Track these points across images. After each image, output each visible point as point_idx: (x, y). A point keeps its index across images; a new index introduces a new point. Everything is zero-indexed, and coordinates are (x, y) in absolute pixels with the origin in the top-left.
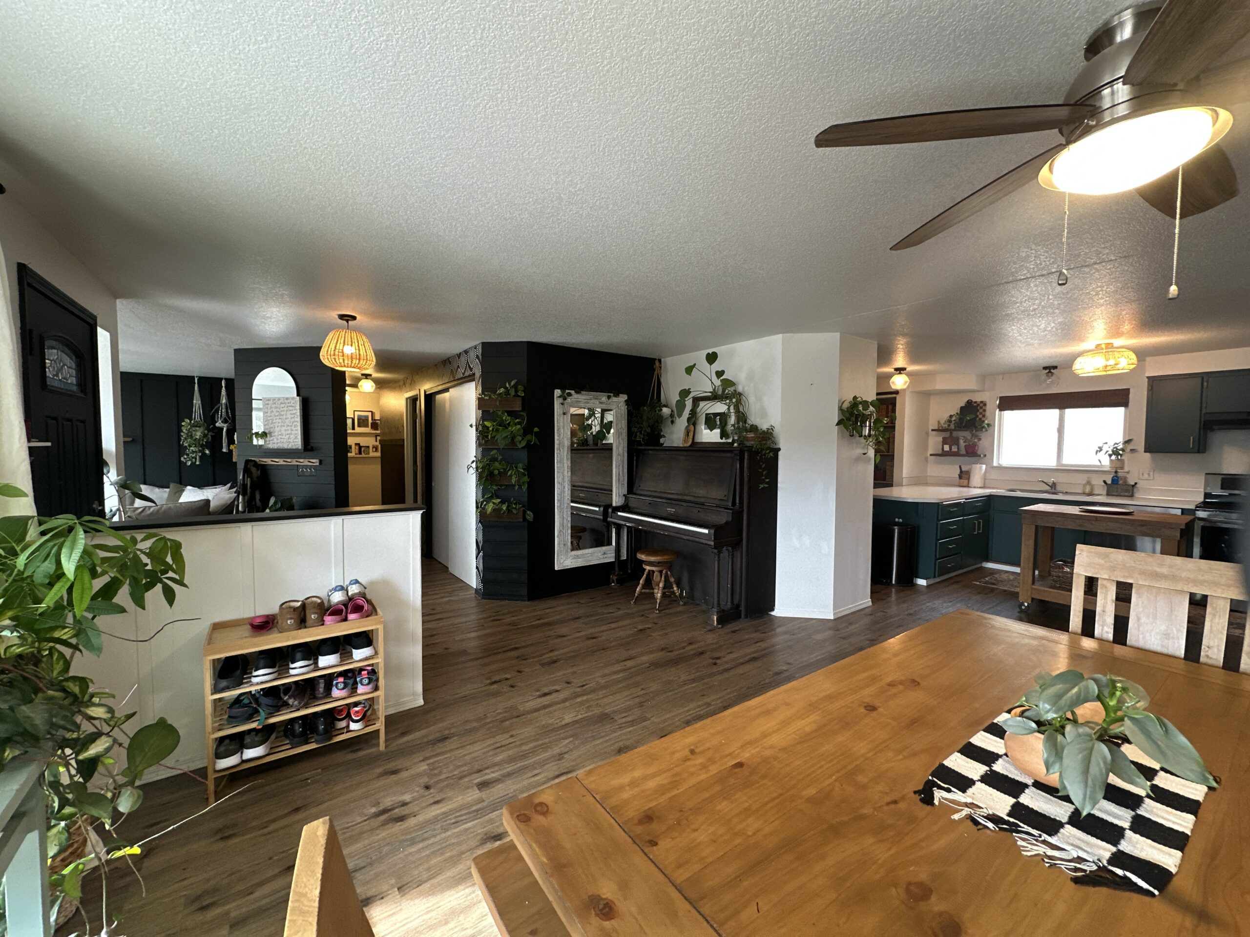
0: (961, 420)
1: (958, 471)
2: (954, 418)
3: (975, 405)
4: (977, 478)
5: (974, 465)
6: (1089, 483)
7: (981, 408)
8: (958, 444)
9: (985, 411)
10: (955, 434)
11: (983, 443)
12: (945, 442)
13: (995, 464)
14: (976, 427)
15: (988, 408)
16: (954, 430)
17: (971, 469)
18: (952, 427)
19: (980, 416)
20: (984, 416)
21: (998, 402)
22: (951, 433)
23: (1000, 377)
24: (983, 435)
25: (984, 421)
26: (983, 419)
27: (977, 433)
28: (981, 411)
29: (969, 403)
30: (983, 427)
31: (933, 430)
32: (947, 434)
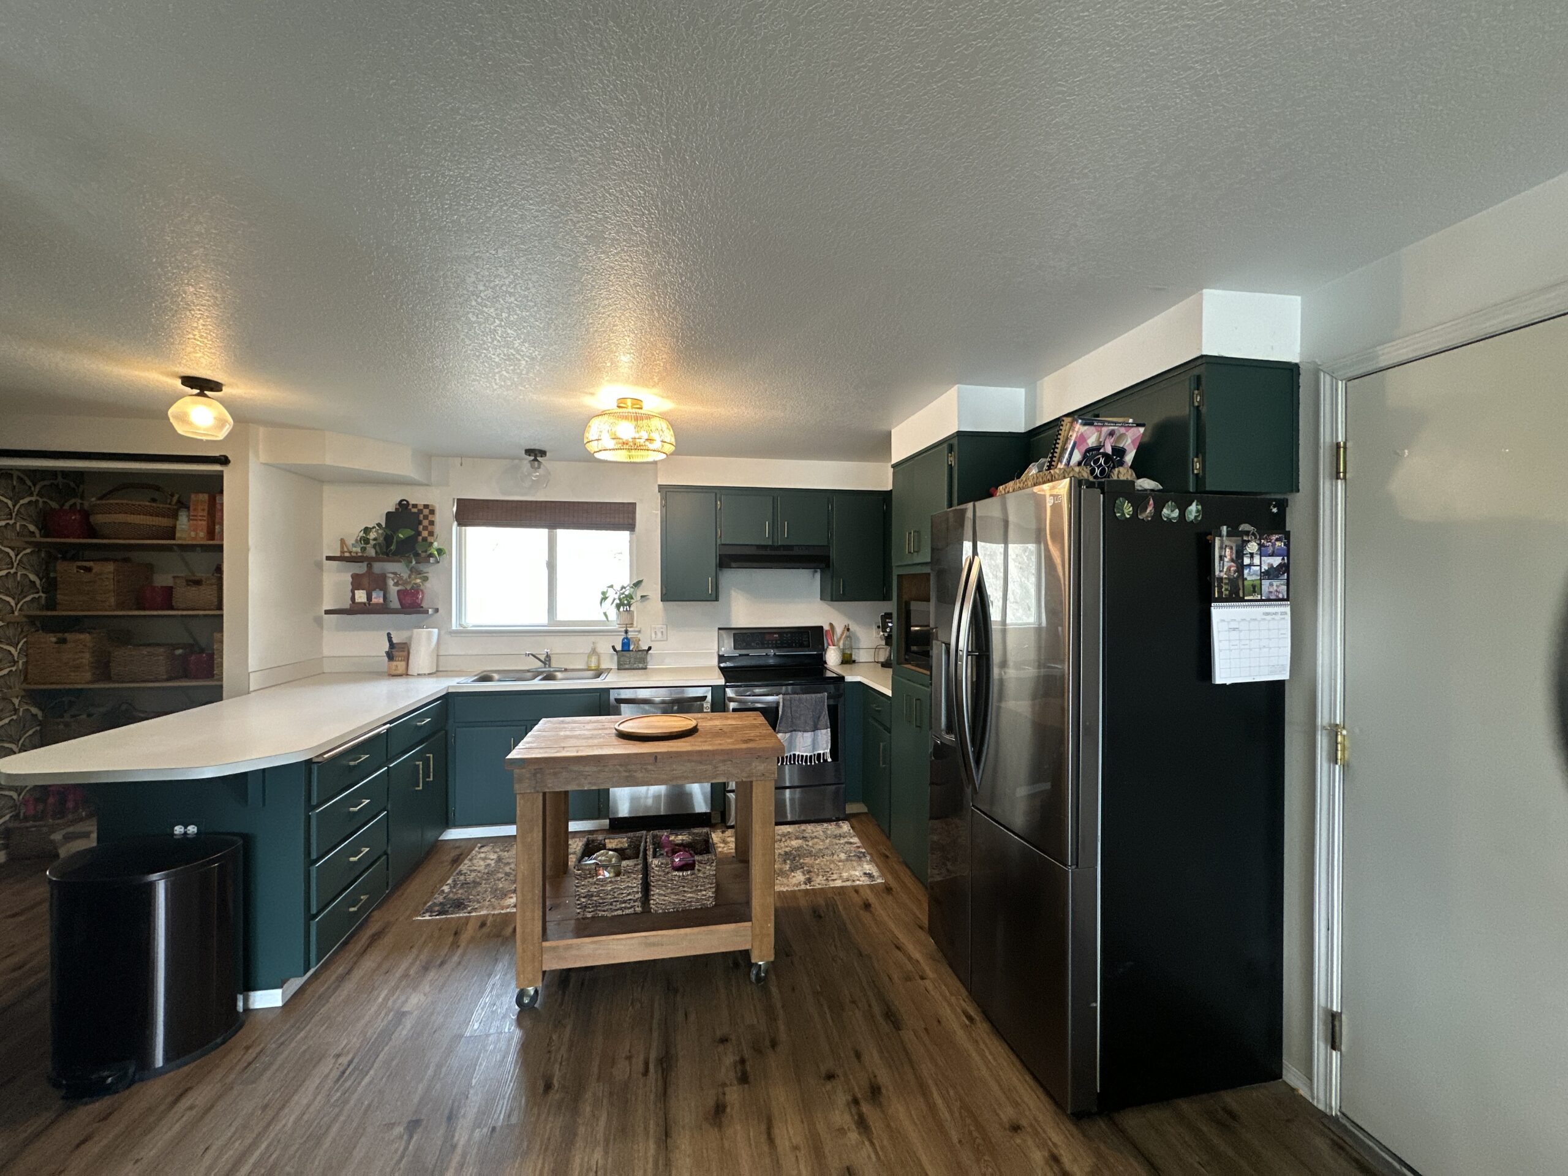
0: (388, 539)
1: (386, 646)
2: (372, 535)
3: (415, 510)
4: (422, 657)
5: (416, 631)
6: (594, 651)
7: (426, 517)
8: (384, 588)
9: (432, 523)
10: (378, 567)
11: (432, 587)
12: (357, 583)
13: (454, 626)
14: (417, 555)
15: (437, 518)
16: (376, 559)
17: (410, 638)
18: (371, 552)
19: (425, 534)
20: (431, 534)
21: (455, 509)
22: (370, 566)
23: (458, 461)
24: (432, 571)
25: (431, 544)
26: (430, 539)
27: (421, 567)
28: (426, 523)
29: (403, 505)
30: (431, 555)
31: (329, 558)
32: (361, 568)
